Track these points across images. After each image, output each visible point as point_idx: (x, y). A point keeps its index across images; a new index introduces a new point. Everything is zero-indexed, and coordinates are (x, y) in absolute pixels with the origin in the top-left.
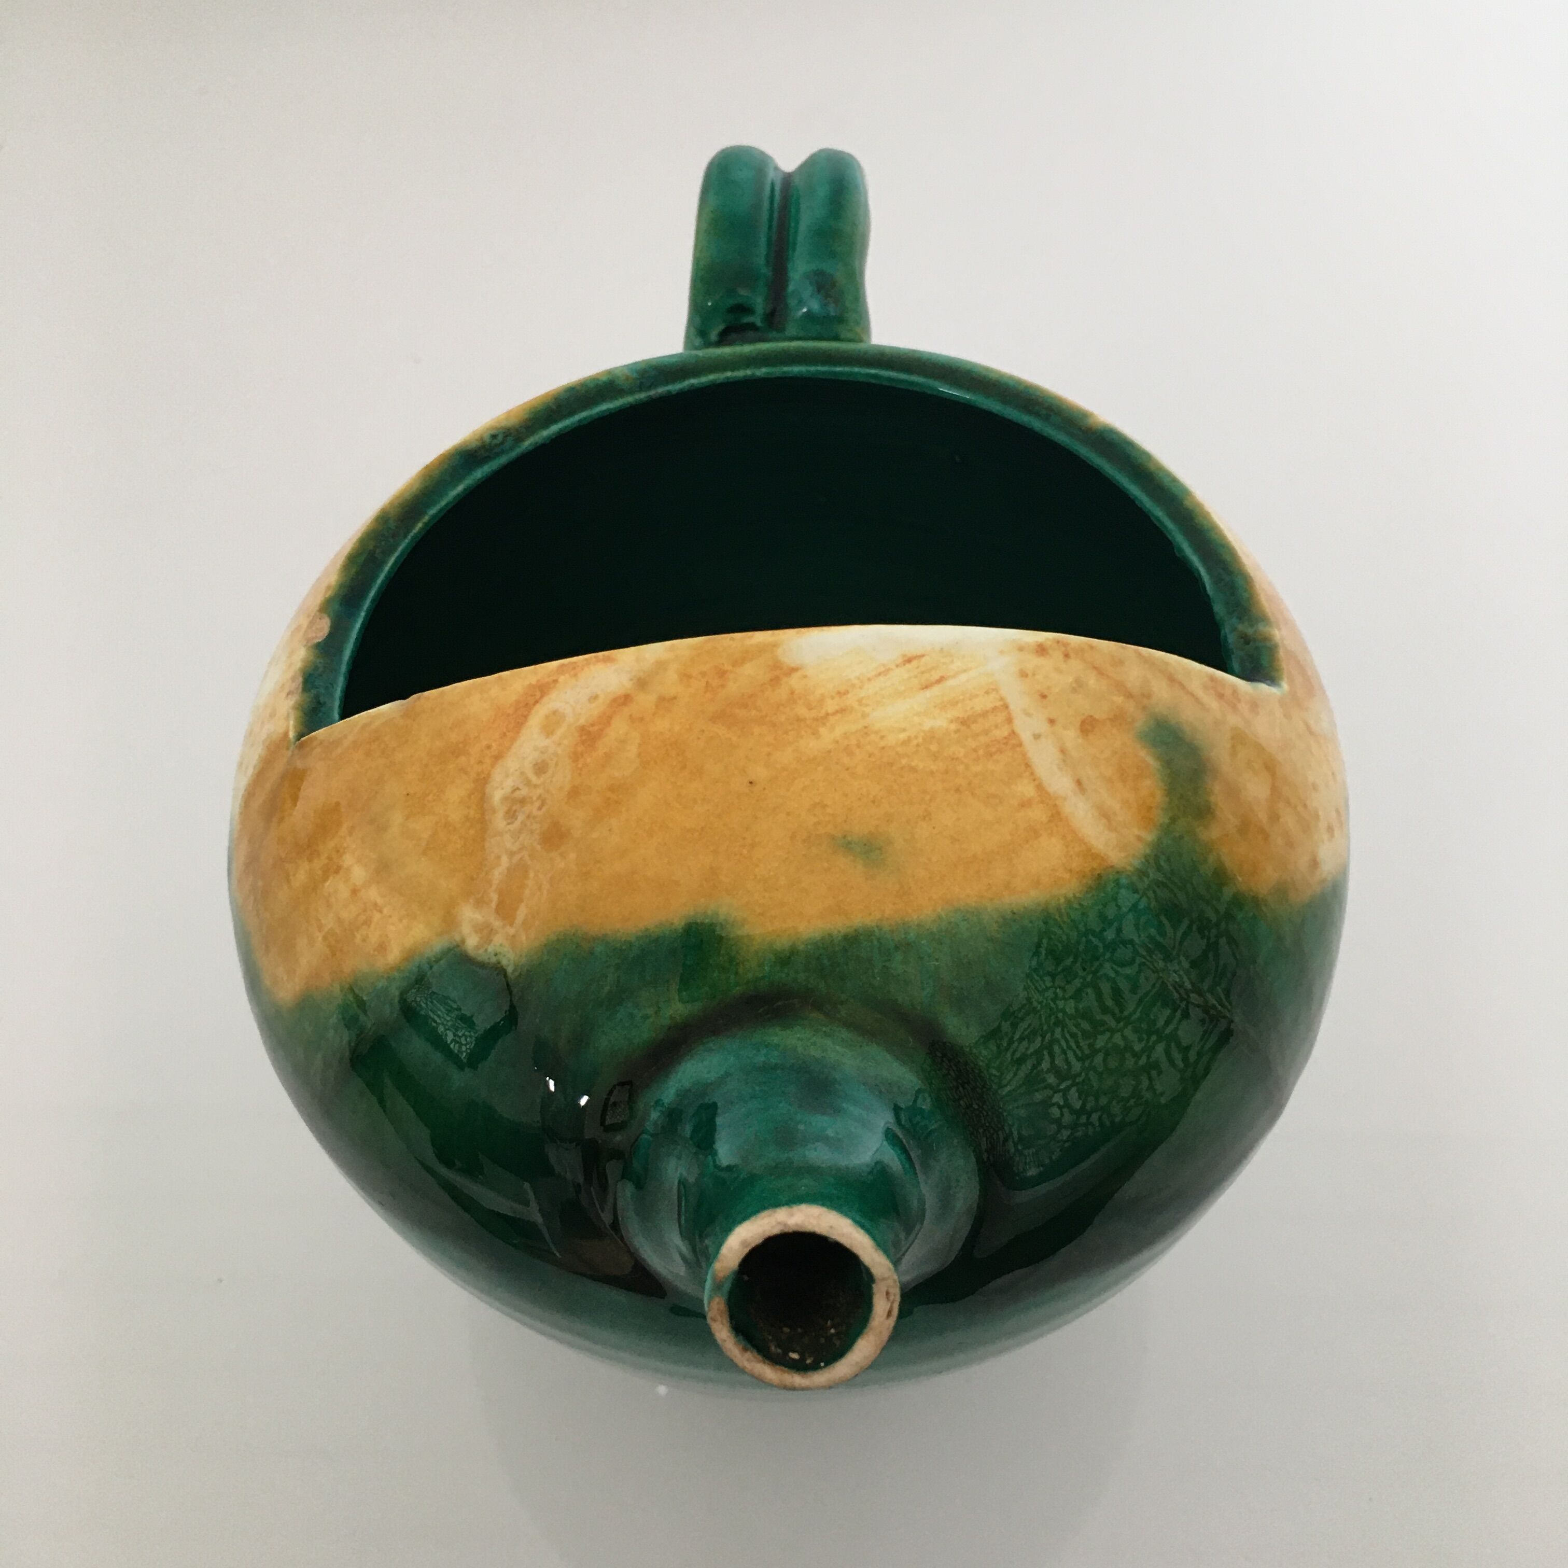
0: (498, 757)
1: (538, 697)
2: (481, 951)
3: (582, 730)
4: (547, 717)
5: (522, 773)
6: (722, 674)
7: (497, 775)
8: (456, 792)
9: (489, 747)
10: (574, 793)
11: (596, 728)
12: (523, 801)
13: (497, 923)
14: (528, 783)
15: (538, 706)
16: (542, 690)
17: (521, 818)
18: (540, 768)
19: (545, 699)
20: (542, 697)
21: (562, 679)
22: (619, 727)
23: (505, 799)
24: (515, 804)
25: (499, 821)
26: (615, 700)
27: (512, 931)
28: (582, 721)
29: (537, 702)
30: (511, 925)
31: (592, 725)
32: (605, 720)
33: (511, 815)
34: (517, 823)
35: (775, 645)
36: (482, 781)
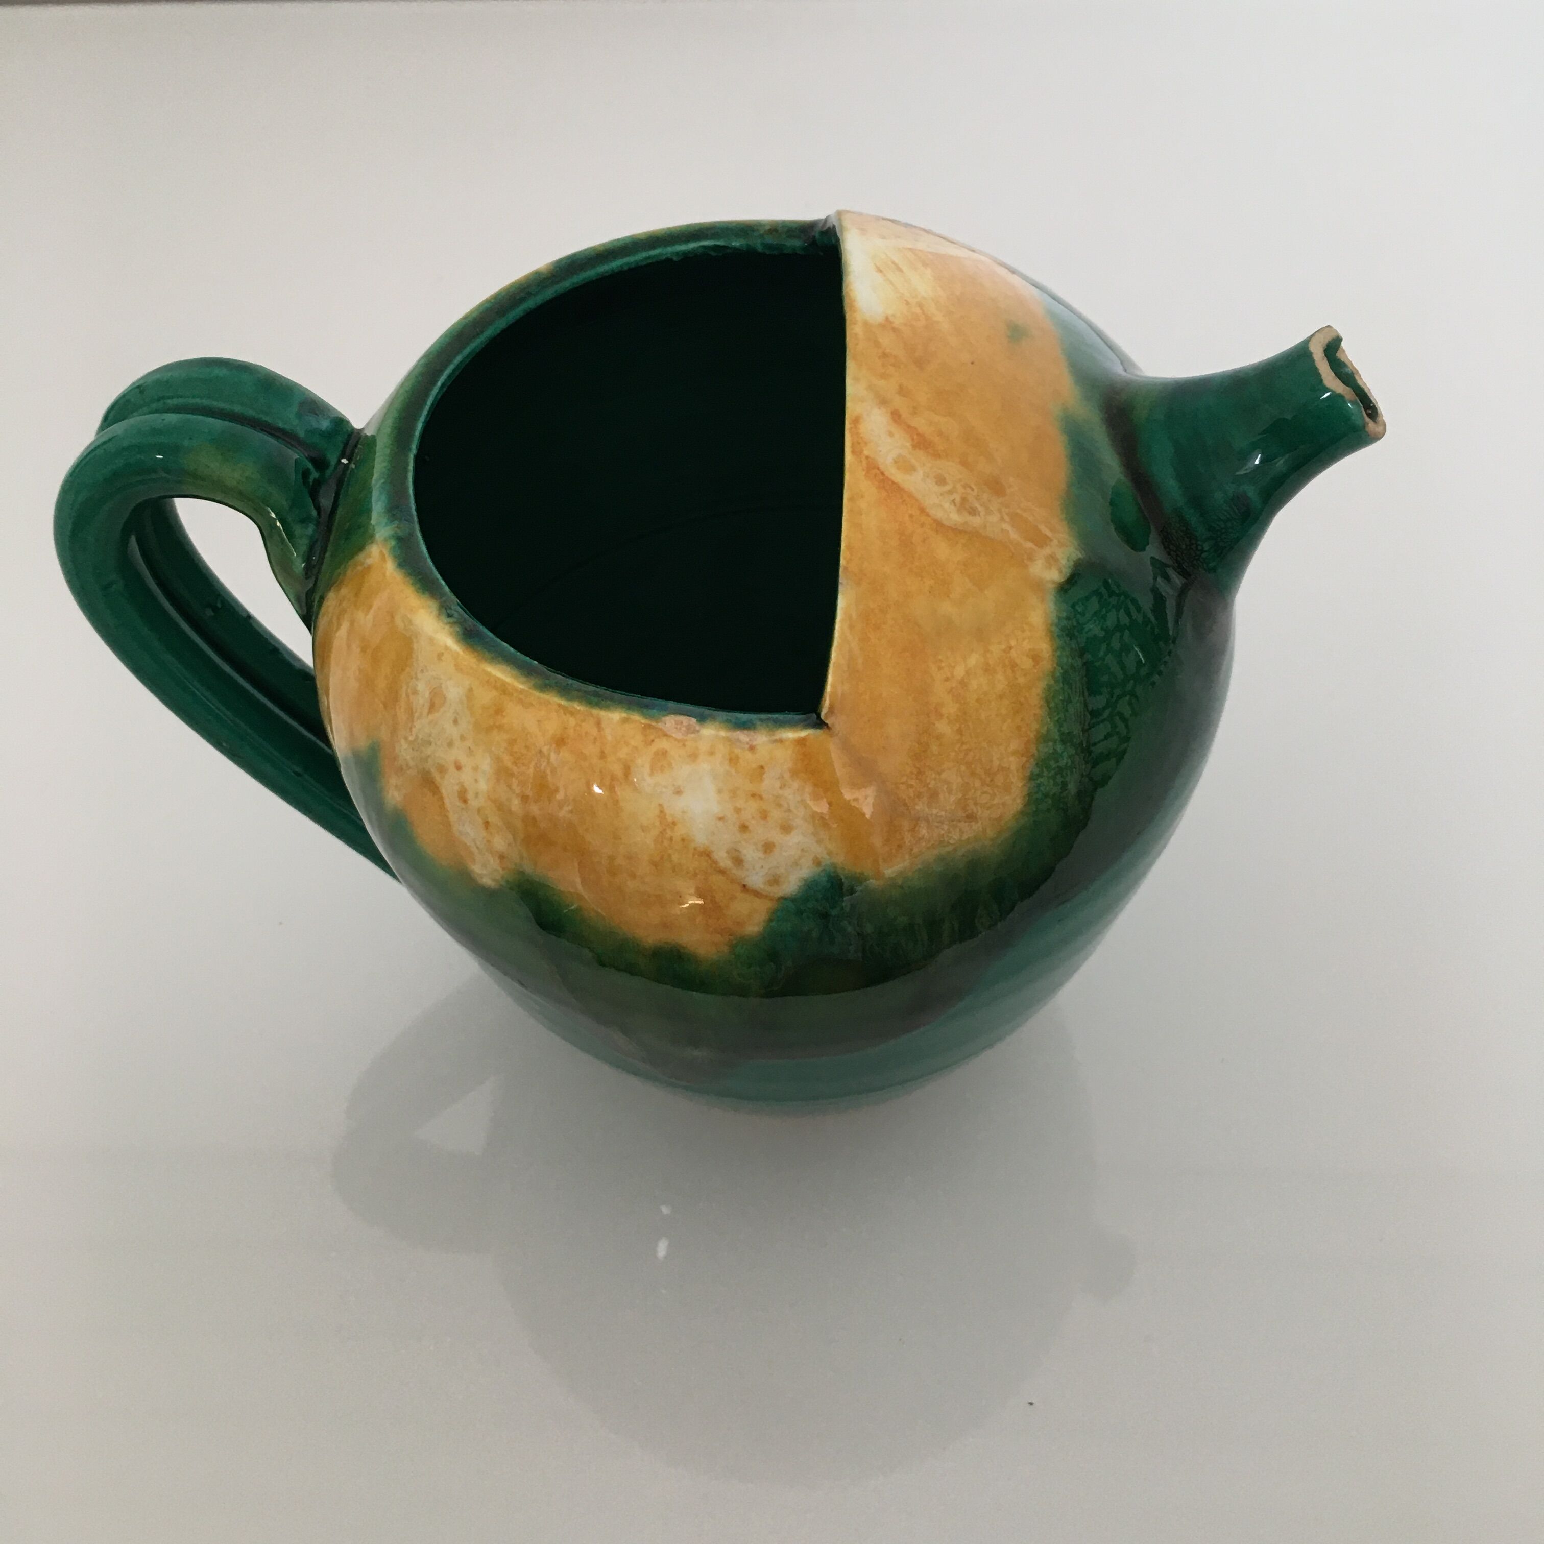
0: (922, 510)
1: (878, 472)
2: (1064, 570)
3: (914, 447)
4: (898, 468)
5: (941, 494)
6: (885, 355)
7: (939, 514)
8: (942, 549)
9: (911, 516)
10: (964, 463)
11: (915, 437)
12: (964, 500)
13: (1047, 551)
14: (950, 492)
15: (886, 473)
16: (873, 469)
17: (977, 505)
18: (941, 481)
19: (882, 467)
20: (878, 469)
21: (866, 453)
22: (920, 423)
23: (959, 511)
24: (964, 506)
25: (976, 521)
26: (895, 421)
27: (1055, 542)
28: (908, 444)
29: (882, 473)
30: (1051, 540)
31: (913, 439)
32: (910, 429)
33: (973, 512)
34: (980, 509)
35: (866, 324)
36: (939, 526)
